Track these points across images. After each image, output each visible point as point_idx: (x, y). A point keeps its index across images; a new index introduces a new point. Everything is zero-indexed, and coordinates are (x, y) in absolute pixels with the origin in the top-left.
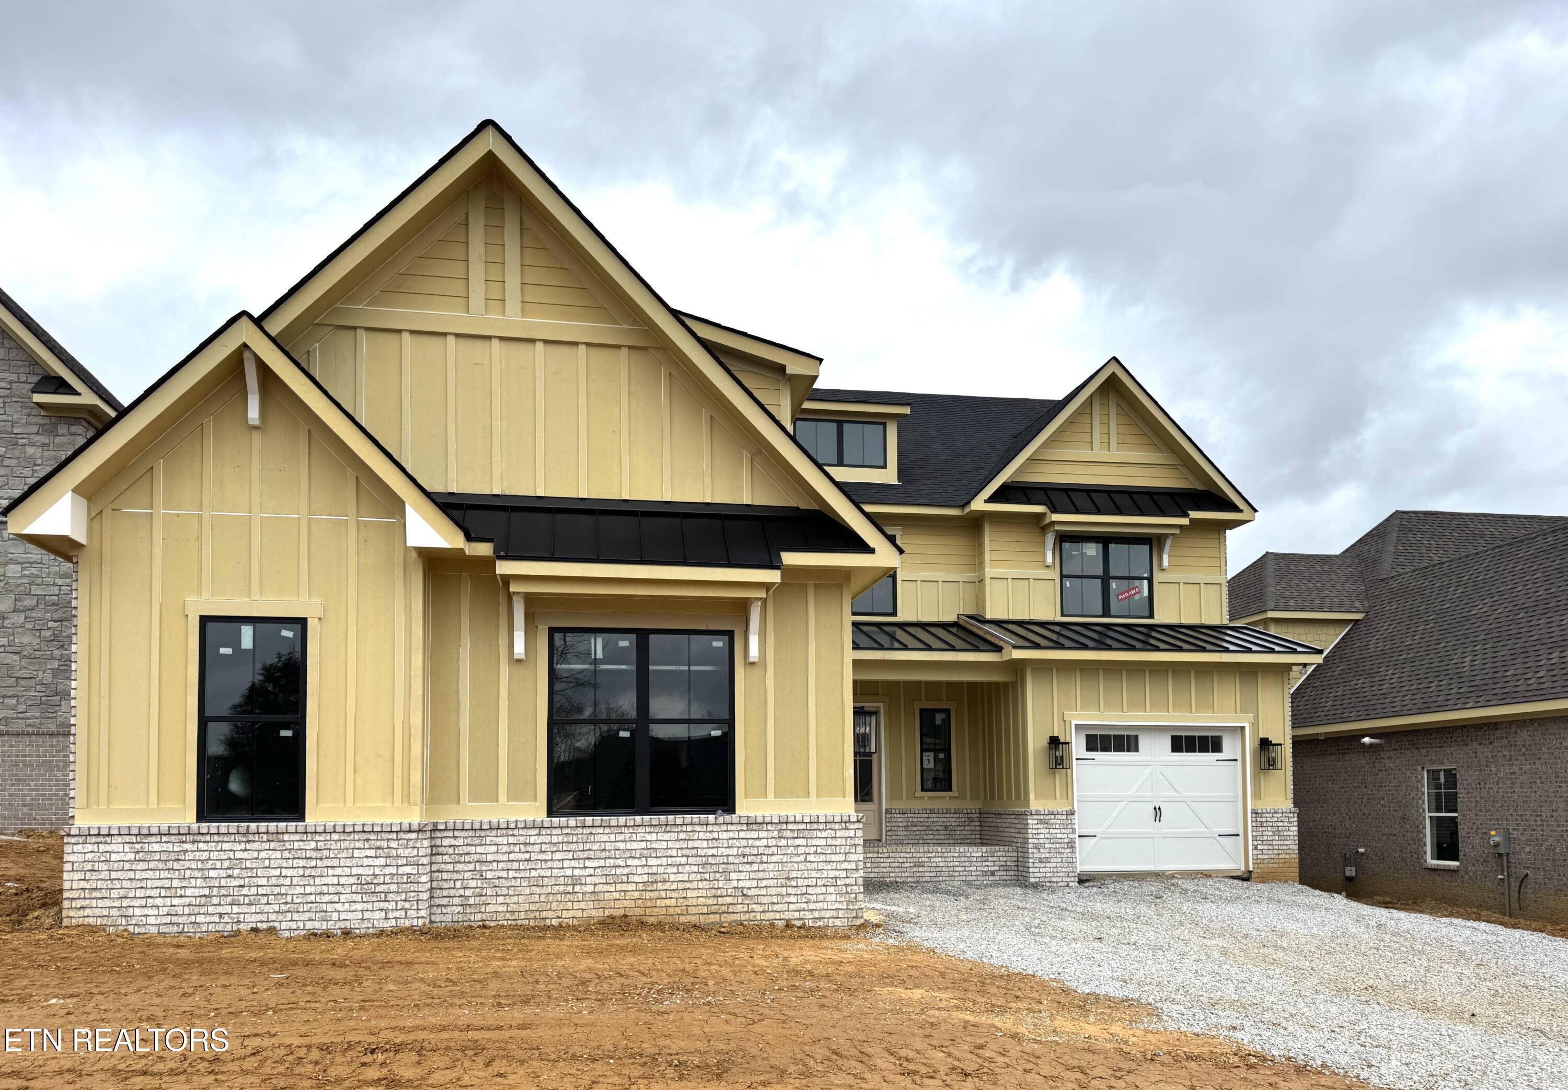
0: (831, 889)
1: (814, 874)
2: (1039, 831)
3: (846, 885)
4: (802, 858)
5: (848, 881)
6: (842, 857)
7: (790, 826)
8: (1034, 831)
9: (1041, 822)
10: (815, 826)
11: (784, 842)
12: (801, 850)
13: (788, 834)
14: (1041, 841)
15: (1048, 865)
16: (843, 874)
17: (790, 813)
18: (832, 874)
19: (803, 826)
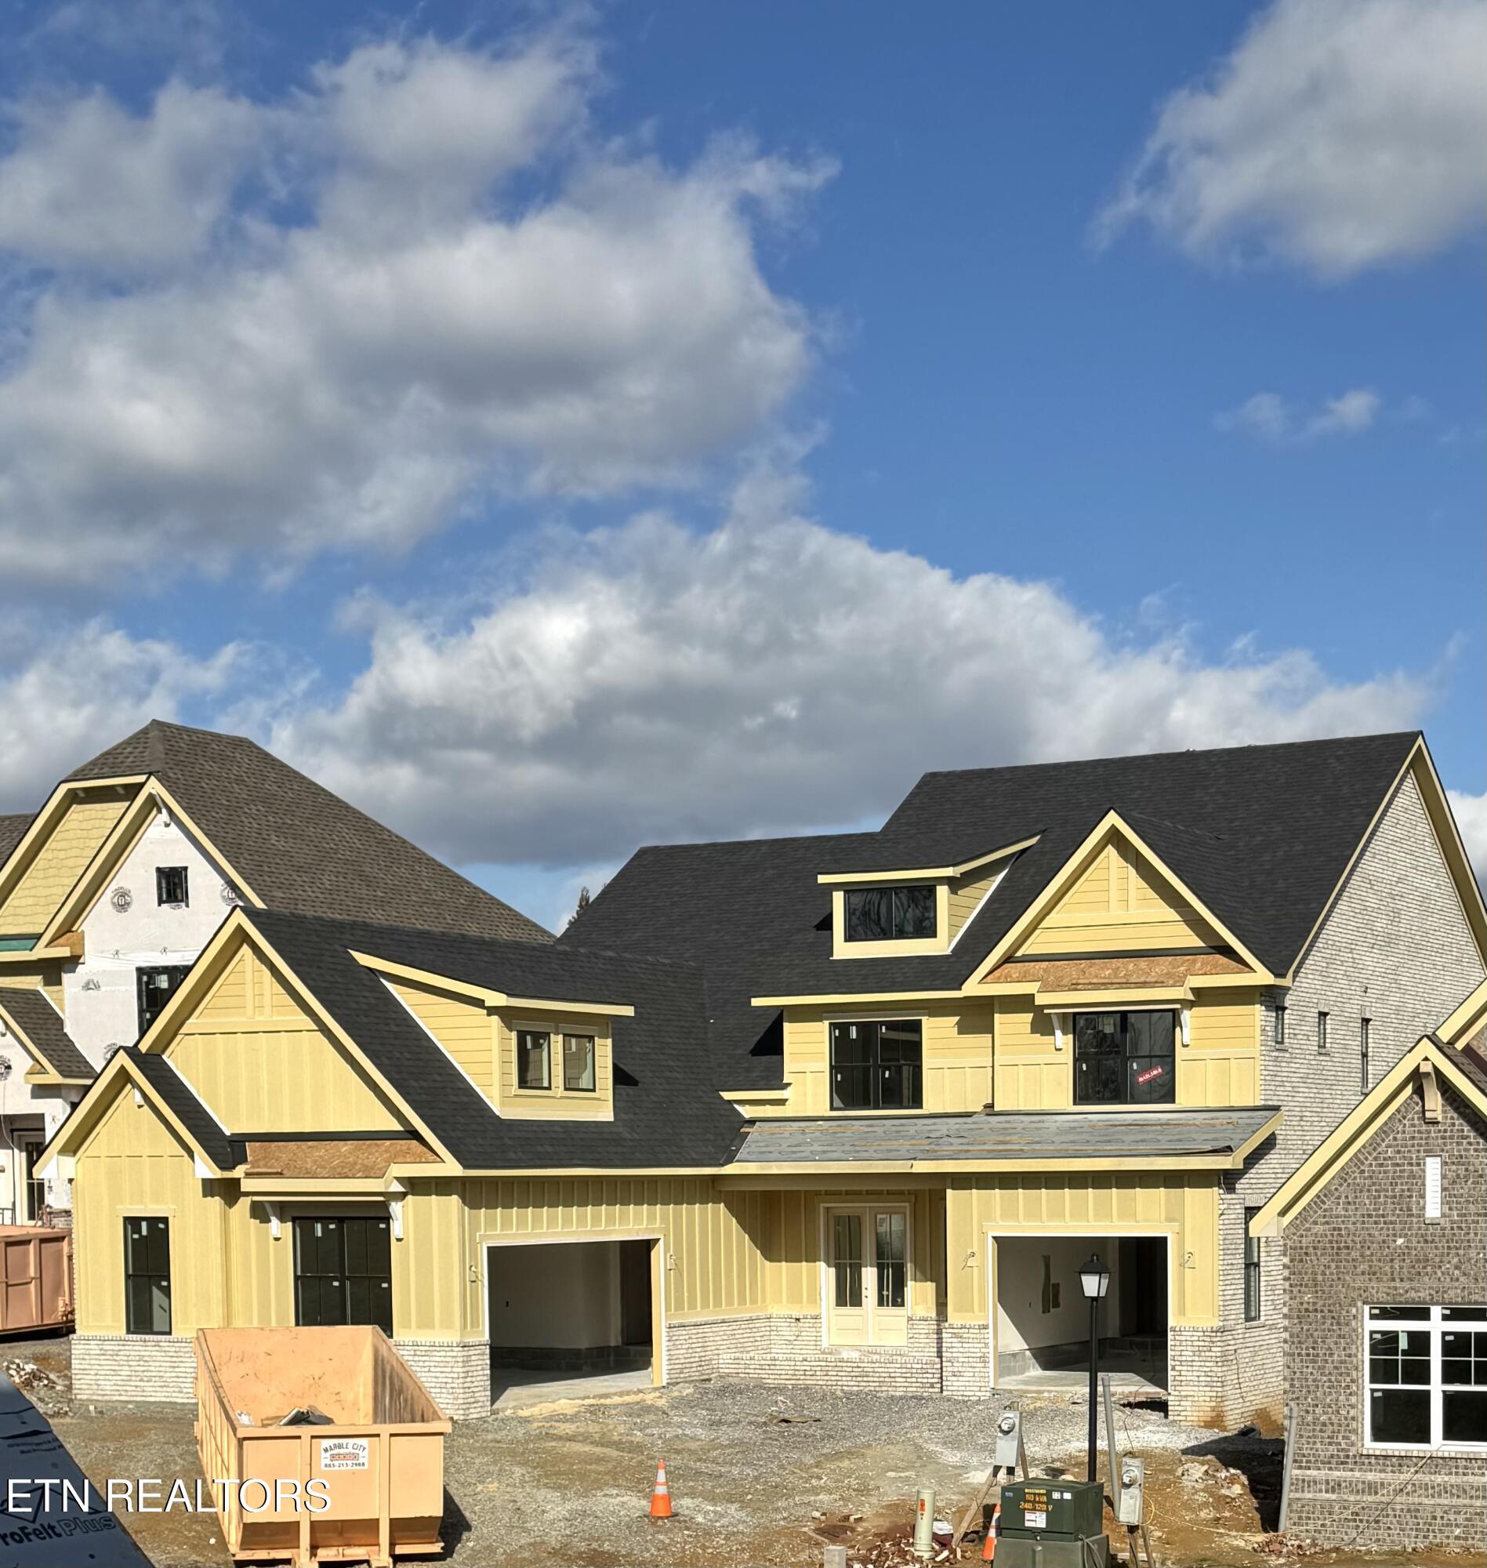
0: (444, 1390)
1: (434, 1380)
2: (954, 1345)
3: (452, 1388)
4: (426, 1369)
5: (453, 1385)
6: (449, 1370)
7: (420, 1348)
8: (949, 1345)
9: (955, 1335)
10: (434, 1348)
11: (417, 1358)
12: (427, 1364)
13: (418, 1353)
14: (954, 1355)
15: (961, 1379)
16: (450, 1380)
17: (418, 1339)
18: (444, 1380)
19: (427, 1348)
